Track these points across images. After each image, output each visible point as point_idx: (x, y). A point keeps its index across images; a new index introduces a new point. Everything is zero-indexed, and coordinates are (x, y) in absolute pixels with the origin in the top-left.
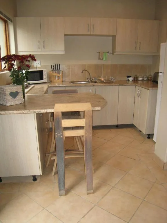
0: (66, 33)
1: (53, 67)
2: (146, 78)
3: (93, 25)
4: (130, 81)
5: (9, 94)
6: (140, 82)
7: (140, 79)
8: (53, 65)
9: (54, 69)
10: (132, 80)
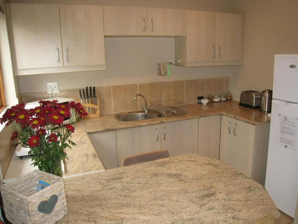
0: (106, 35)
1: (84, 92)
2: (224, 98)
3: (152, 20)
4: (204, 104)
5: (37, 209)
6: (216, 104)
7: (216, 100)
8: (84, 89)
9: (84, 95)
10: (207, 104)
